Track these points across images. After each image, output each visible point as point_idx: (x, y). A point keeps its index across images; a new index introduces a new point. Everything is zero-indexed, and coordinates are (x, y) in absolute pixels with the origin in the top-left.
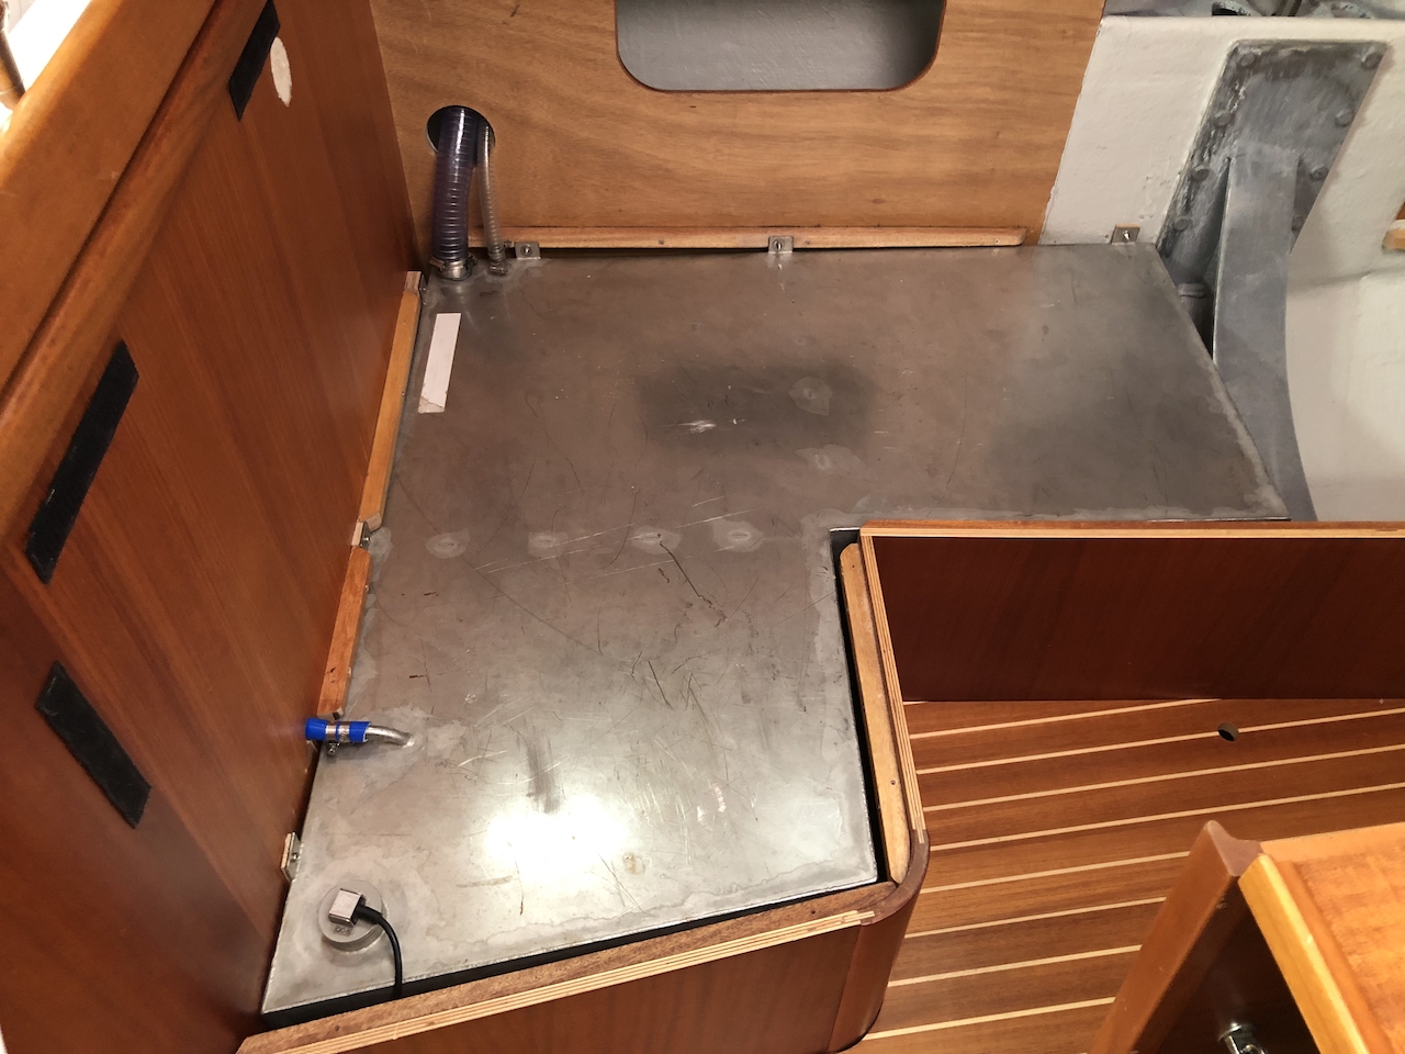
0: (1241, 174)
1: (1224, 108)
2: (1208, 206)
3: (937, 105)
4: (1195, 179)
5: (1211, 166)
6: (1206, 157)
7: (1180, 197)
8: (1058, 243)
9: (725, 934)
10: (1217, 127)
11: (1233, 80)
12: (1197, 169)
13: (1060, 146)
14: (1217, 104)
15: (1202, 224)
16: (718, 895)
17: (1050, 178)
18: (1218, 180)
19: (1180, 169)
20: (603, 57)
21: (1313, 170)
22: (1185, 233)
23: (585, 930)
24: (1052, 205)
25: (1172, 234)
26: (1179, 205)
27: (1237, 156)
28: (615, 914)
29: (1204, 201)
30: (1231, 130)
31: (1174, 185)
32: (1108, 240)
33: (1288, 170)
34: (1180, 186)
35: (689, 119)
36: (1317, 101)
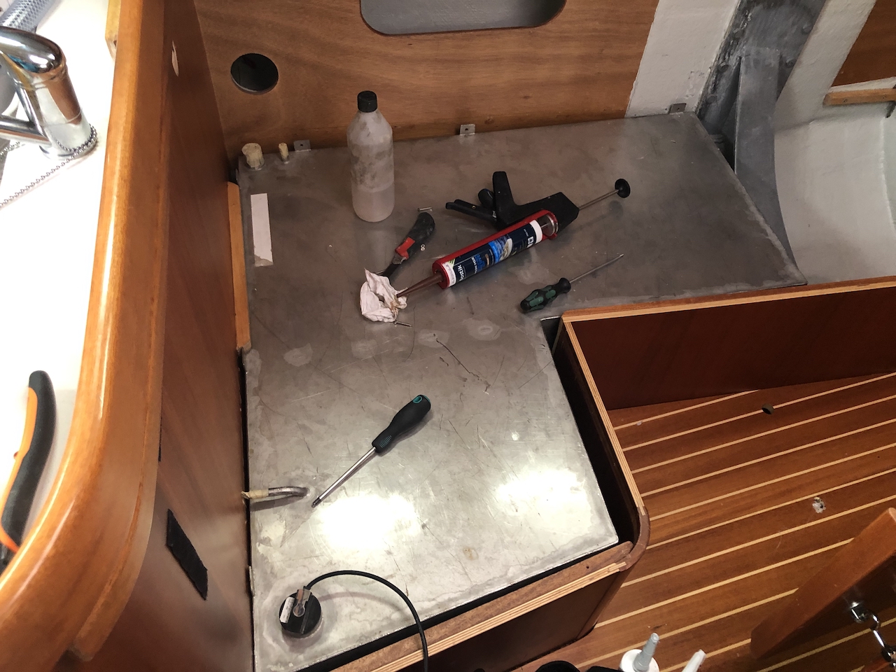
0: (747, 66)
1: (738, 27)
2: (726, 87)
3: (566, 35)
4: (719, 71)
5: (730, 63)
6: (727, 57)
7: (711, 83)
8: (637, 115)
9: (538, 589)
10: (734, 39)
11: (745, 9)
12: (722, 65)
13: (640, 56)
14: (735, 25)
15: (722, 98)
16: (527, 565)
17: (633, 76)
18: (733, 71)
19: (711, 65)
20: (351, 15)
21: (787, 62)
22: (713, 104)
23: (450, 600)
24: (634, 92)
25: (705, 104)
26: (710, 87)
27: (746, 56)
28: (466, 587)
29: (724, 83)
30: (742, 41)
31: (707, 76)
32: (667, 112)
33: (774, 63)
34: (711, 75)
35: (407, 52)
36: (791, 20)
